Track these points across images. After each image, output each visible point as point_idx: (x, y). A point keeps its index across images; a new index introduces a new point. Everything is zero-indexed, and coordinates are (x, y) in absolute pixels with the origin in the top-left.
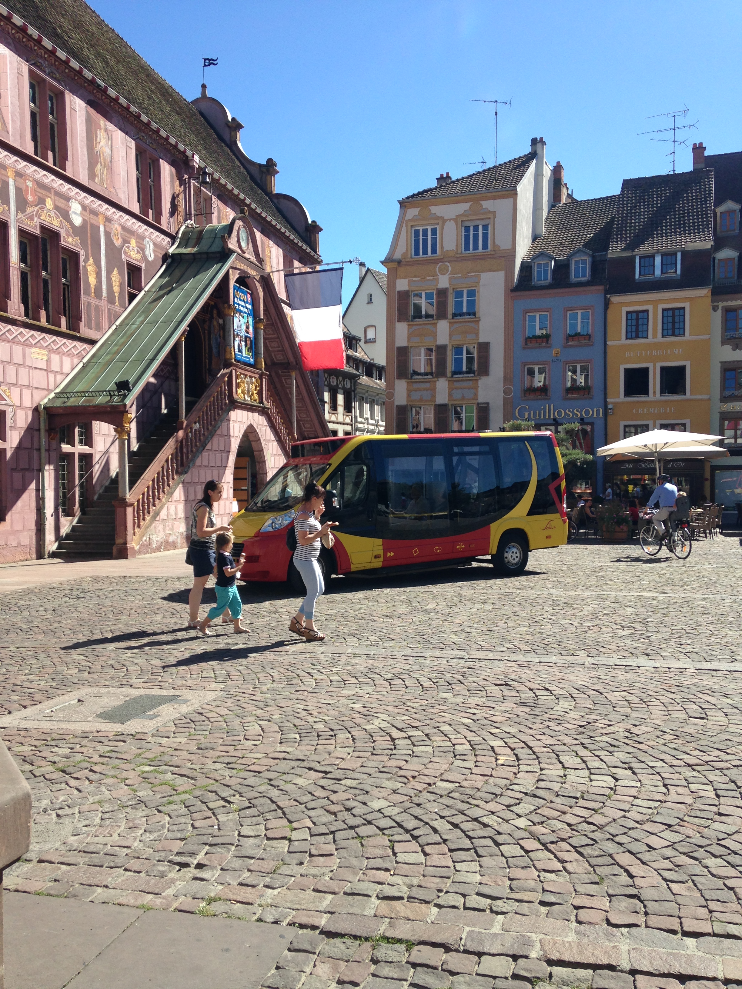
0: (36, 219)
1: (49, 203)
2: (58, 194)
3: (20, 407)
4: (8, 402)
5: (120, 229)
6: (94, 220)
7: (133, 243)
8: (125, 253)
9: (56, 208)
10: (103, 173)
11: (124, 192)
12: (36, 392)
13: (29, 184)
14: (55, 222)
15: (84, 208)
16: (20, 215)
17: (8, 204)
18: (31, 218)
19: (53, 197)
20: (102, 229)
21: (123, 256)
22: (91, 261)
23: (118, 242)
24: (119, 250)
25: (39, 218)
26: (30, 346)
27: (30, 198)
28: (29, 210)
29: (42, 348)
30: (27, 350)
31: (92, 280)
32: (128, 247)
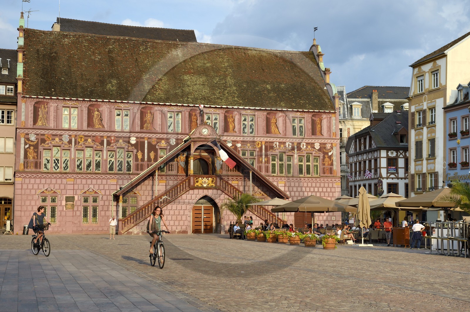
0: (114, 147)
1: (121, 141)
2: (124, 137)
3: (105, 195)
4: (100, 194)
5: (155, 139)
6: (142, 140)
7: (163, 142)
8: (158, 146)
9: (124, 141)
10: (148, 126)
11: (159, 128)
12: (111, 191)
13: (113, 138)
14: (123, 145)
15: (137, 138)
16: (108, 147)
17: (103, 145)
18: (113, 146)
19: (122, 139)
20: (146, 142)
21: (157, 147)
22: (140, 151)
23: (154, 143)
24: (155, 146)
25: (116, 146)
26: (110, 179)
27: (112, 142)
28: (112, 145)
29: (115, 179)
30: (108, 180)
31: (140, 157)
32: (160, 144)
